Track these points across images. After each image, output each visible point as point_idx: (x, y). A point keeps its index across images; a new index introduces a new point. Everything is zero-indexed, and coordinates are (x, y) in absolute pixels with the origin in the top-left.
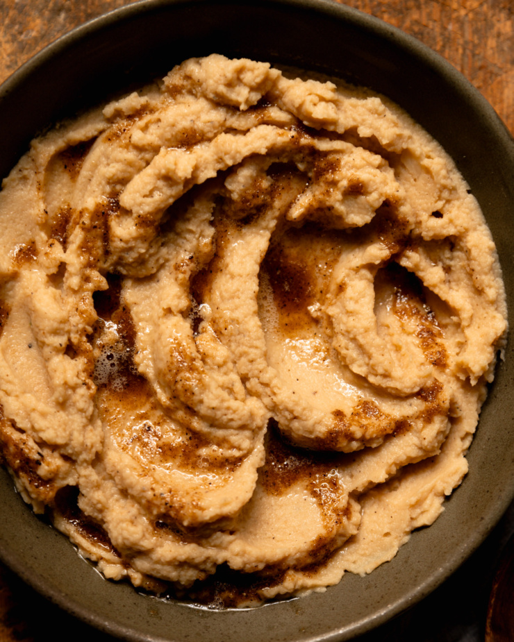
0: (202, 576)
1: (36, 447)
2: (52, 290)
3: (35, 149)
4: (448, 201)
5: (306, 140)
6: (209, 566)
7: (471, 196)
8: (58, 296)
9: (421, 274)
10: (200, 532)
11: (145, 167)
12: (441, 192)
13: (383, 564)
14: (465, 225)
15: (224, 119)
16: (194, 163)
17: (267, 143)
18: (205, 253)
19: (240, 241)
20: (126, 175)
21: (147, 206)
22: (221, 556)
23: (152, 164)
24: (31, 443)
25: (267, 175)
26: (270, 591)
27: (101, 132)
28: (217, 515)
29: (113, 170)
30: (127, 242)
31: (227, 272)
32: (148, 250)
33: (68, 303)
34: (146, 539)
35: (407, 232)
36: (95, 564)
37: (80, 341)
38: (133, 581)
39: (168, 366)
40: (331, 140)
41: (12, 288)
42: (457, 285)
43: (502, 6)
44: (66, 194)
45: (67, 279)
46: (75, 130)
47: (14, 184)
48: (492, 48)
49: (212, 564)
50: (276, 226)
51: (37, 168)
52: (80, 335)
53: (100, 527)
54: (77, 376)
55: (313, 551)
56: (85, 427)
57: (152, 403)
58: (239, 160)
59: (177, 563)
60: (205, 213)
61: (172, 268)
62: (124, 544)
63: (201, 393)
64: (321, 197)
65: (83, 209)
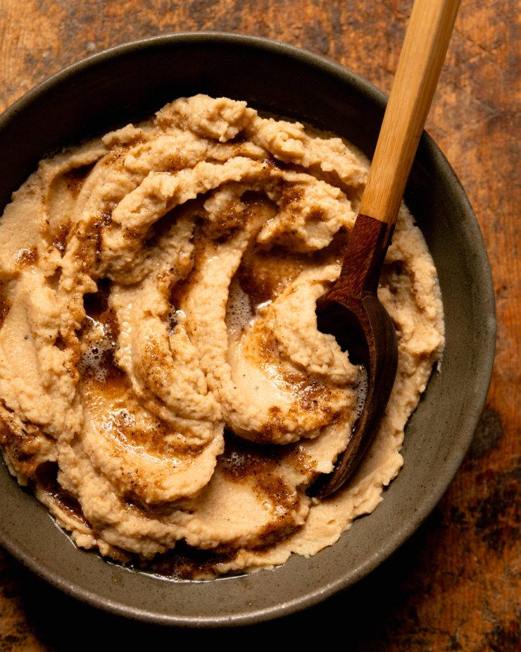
0: (163, 550)
1: (22, 426)
2: (47, 289)
3: (42, 168)
5: (275, 172)
6: (168, 541)
7: (417, 228)
8: (52, 296)
10: (162, 509)
11: (135, 189)
13: (326, 547)
14: (411, 251)
15: (205, 149)
16: (177, 184)
17: (242, 172)
18: (184, 266)
19: (215, 257)
20: (119, 194)
21: (134, 221)
22: (179, 533)
23: (141, 185)
24: (18, 421)
25: (242, 201)
26: (223, 567)
27: (100, 157)
28: (177, 495)
29: (108, 188)
30: (115, 251)
31: (202, 282)
32: (133, 260)
33: (61, 301)
34: (113, 513)
36: (70, 533)
37: (68, 335)
38: (101, 551)
39: (143, 361)
40: (297, 173)
41: (14, 286)
42: (402, 304)
43: (448, 80)
44: (68, 210)
45: (62, 281)
46: (79, 154)
47: (22, 197)
48: (439, 115)
49: (171, 539)
50: (248, 247)
51: (43, 184)
52: (70, 330)
53: (76, 500)
54: (64, 364)
55: (262, 535)
56: (66, 410)
57: (129, 394)
58: (217, 184)
59: (140, 537)
60: (186, 231)
61: (155, 278)
62: (94, 517)
63: (169, 386)
64: (287, 222)
65: (79, 222)
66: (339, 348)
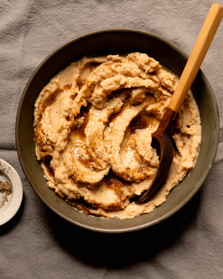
0: (75, 198)
1: (46, 140)
2: (70, 99)
3: (84, 58)
4: (193, 124)
5: (160, 89)
6: (78, 196)
8: (71, 102)
9: (176, 142)
10: (81, 184)
11: (112, 77)
12: (192, 120)
13: (128, 219)
14: (195, 133)
15: (139, 73)
16: (126, 81)
17: (149, 85)
18: (118, 109)
19: (129, 110)
20: (106, 77)
21: (108, 88)
22: (83, 194)
23: (114, 77)
24: (45, 138)
25: (145, 94)
26: (93, 211)
27: (104, 62)
28: (87, 182)
29: (103, 74)
30: (97, 95)
32: (102, 101)
33: (74, 105)
34: (64, 180)
35: (178, 128)
36: (48, 181)
37: (72, 117)
38: (55, 190)
39: (93, 135)
40: (167, 92)
41: (60, 94)
42: (185, 149)
44: (87, 75)
45: (76, 98)
46: (97, 58)
47: (74, 65)
49: (80, 195)
50: (142, 110)
51: (82, 64)
52: (73, 115)
53: (54, 171)
54: (67, 126)
55: (109, 206)
56: (62, 141)
57: (84, 144)
58: (139, 86)
59: (70, 190)
60: (123, 97)
61: (107, 109)
62: (58, 178)
63: (98, 146)
64: (158, 107)
65: (89, 81)
66: (157, 154)
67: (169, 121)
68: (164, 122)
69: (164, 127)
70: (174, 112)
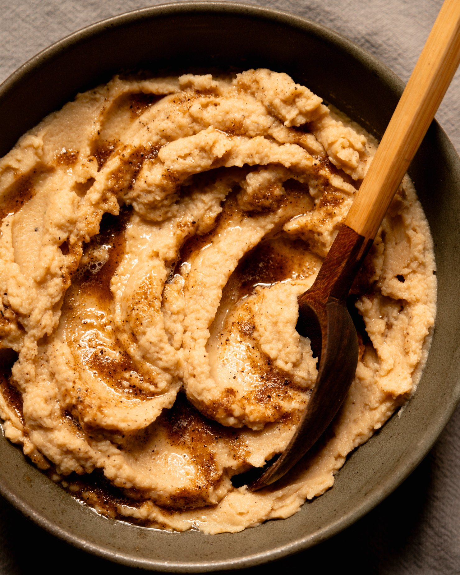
0: (80, 470)
2: (74, 194)
3: (114, 81)
4: (414, 272)
5: (325, 172)
6: (88, 464)
7: (435, 276)
8: (76, 202)
9: (367, 320)
10: (95, 433)
11: (190, 136)
12: (411, 261)
13: (226, 533)
14: (418, 296)
15: (268, 126)
16: (228, 148)
17: (294, 160)
18: (207, 224)
19: (238, 227)
20: (174, 134)
21: (178, 166)
22: (101, 461)
23: (197, 135)
25: (283, 186)
26: (127, 510)
27: (171, 93)
28: (113, 426)
29: (167, 126)
30: (149, 185)
31: (217, 246)
32: (162, 200)
33: (82, 210)
34: (50, 418)
35: (371, 281)
36: (3, 421)
37: (75, 244)
38: (24, 448)
39: (134, 295)
40: (344, 181)
41: (44, 179)
42: (392, 341)
44: (121, 129)
45: (90, 192)
46: (152, 82)
47: (85, 101)
49: (92, 464)
50: (272, 230)
51: (108, 97)
52: (79, 239)
53: (21, 395)
54: (61, 268)
55: (174, 496)
56: (46, 309)
58: (265, 163)
59: (65, 449)
60: (221, 193)
61: (176, 224)
62: (31, 415)
63: (147, 327)
64: (317, 222)
65: (128, 145)
66: (311, 353)
67: (346, 261)
68: (332, 265)
69: (333, 277)
70: (361, 238)
